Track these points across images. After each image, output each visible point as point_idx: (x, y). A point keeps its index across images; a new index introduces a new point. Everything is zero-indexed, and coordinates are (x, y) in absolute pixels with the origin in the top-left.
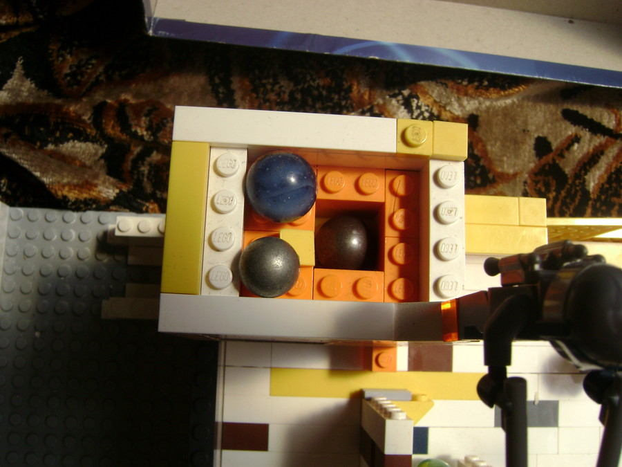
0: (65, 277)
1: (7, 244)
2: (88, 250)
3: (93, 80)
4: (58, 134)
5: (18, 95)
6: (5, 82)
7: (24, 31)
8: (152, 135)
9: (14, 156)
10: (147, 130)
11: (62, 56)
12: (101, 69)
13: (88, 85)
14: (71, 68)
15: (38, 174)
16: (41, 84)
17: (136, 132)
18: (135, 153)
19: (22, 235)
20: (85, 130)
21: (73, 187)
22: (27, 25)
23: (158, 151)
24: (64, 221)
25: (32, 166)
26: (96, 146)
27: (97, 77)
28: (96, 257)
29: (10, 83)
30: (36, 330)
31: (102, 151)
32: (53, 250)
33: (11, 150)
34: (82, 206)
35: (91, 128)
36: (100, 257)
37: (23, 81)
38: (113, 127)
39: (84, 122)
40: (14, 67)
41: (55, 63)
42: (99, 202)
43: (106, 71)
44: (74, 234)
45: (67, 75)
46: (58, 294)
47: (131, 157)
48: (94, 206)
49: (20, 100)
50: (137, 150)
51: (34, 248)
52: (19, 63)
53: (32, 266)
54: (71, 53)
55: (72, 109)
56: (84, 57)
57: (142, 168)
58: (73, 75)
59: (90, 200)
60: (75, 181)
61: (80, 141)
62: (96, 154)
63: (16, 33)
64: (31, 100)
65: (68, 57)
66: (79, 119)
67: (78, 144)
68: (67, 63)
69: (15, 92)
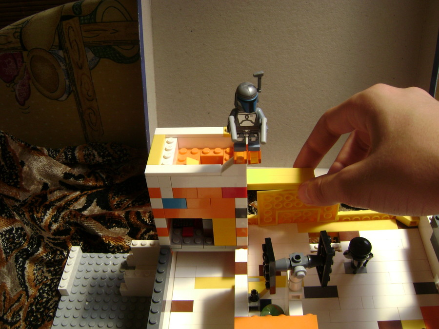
0: (104, 279)
1: (79, 267)
2: (117, 268)
3: (126, 206)
4: (109, 225)
5: (93, 212)
6: (88, 208)
7: (99, 190)
8: (150, 220)
9: (89, 224)
10: (148, 218)
11: (114, 198)
12: (130, 202)
13: (124, 208)
14: (117, 202)
15: (99, 231)
16: (103, 208)
17: (144, 219)
18: (143, 231)
19: (87, 263)
20: (121, 221)
21: (113, 239)
22: (100, 187)
23: (153, 231)
24: (107, 257)
25: (96, 228)
26: (125, 229)
27: (128, 205)
28: (120, 271)
29: (89, 208)
30: (87, 301)
31: (127, 231)
32: (100, 268)
33: (88, 222)
34: (116, 250)
35: (124, 220)
36: (122, 270)
37: (96, 207)
38: (133, 219)
39: (121, 217)
40: (93, 202)
41: (111, 200)
42: (124, 248)
43: (132, 203)
44: (111, 263)
45: (115, 205)
46: (99, 286)
47: (141, 233)
48: (122, 251)
49: (93, 213)
50: (143, 230)
51: (92, 268)
52: (95, 200)
53: (89, 275)
54: (118, 197)
55: (116, 213)
56: (123, 198)
57: (145, 236)
58: (118, 205)
59: (120, 245)
60: (115, 236)
61: (118, 227)
62: (125, 233)
63: (95, 191)
64: (98, 213)
65: (116, 198)
66: (119, 216)
67: (117, 229)
68: (115, 201)
69: (92, 211)
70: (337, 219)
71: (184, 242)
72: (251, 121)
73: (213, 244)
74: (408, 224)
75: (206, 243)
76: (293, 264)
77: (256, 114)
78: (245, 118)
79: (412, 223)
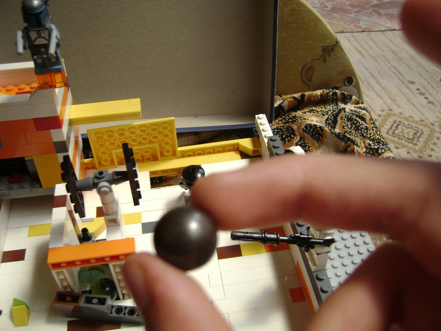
70: (178, 154)
71: (11, 189)
72: (44, 38)
73: (41, 186)
74: (251, 153)
75: (34, 186)
76: (96, 181)
77: (47, 29)
78: (38, 34)
79: (254, 151)
